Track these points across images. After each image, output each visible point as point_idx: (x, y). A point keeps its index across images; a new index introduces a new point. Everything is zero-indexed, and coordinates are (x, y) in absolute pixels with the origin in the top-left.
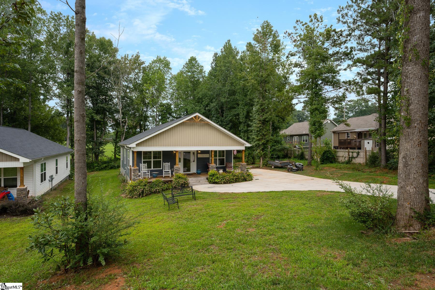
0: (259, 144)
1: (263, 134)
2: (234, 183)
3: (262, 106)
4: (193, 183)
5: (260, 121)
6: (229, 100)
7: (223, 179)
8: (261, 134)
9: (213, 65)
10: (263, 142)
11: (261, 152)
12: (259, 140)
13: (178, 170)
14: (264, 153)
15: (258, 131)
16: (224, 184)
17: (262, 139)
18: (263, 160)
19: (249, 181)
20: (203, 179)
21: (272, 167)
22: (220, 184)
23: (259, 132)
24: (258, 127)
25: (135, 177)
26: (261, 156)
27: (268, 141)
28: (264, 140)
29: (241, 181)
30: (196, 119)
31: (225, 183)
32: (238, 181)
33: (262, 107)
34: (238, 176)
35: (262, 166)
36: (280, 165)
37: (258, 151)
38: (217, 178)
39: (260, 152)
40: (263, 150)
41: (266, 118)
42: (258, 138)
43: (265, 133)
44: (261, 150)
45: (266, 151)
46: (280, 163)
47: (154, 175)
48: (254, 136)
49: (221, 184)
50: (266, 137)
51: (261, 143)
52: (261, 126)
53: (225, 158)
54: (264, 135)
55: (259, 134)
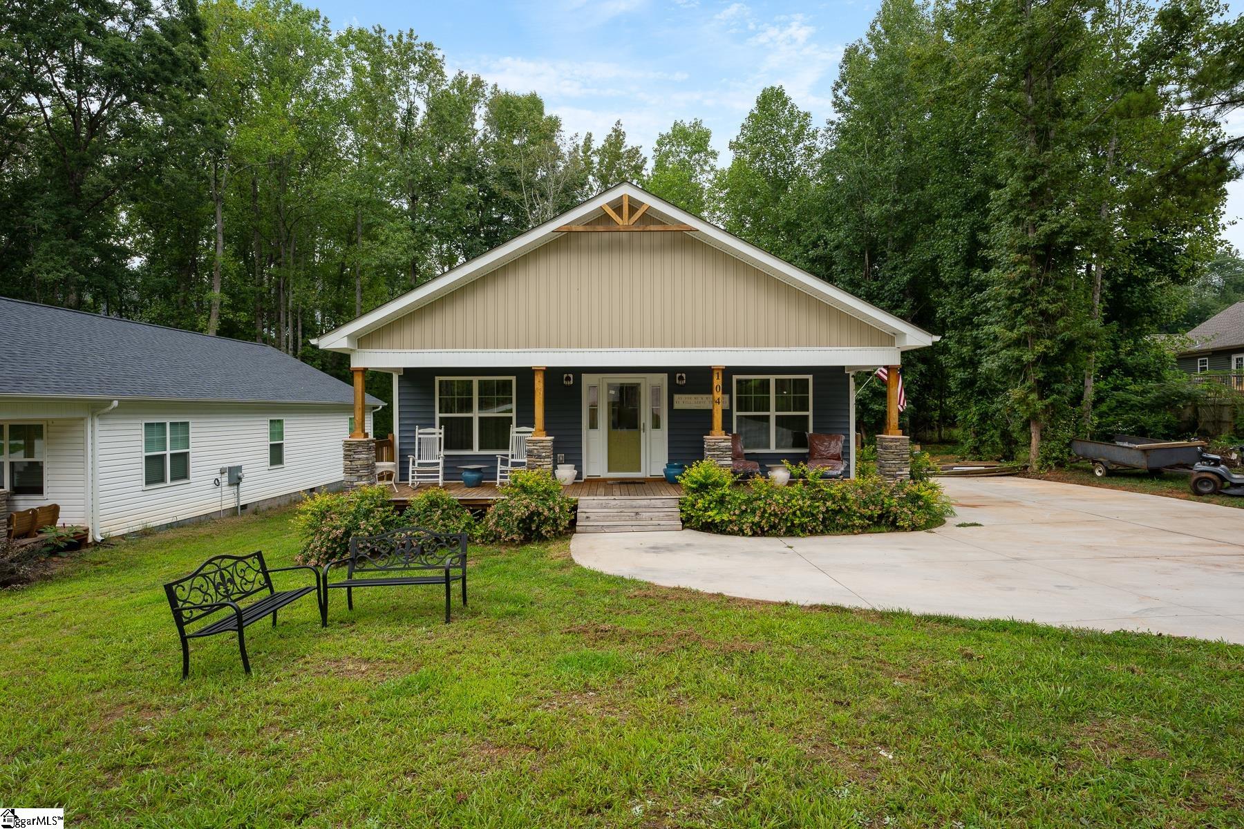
0: (1018, 360)
1: (1043, 313)
2: (813, 532)
3: (1033, 178)
4: (606, 518)
5: (1023, 249)
6: (899, 208)
7: (753, 512)
8: (1028, 311)
9: (840, 93)
10: (1040, 349)
11: (1033, 396)
12: (1020, 342)
13: (539, 457)
14: (1048, 401)
15: (1011, 299)
16: (755, 534)
17: (1037, 336)
18: (1043, 438)
19: (914, 528)
20: (658, 503)
21: (1092, 472)
22: (732, 533)
23: (1017, 306)
24: (1011, 283)
25: (353, 478)
26: (1034, 418)
27: (1070, 345)
28: (1048, 343)
29: (864, 530)
30: (620, 213)
31: (758, 531)
32: (845, 527)
33: (1034, 185)
34: (844, 499)
35: (1035, 467)
36: (1140, 462)
37: (1016, 393)
38: (721, 501)
39: (1022, 401)
40: (1043, 388)
41: (1054, 234)
42: (1014, 334)
43: (1053, 308)
44: (1031, 390)
45: (1059, 393)
46: (1144, 451)
47: (467, 475)
48: (996, 329)
49: (741, 532)
50: (1061, 323)
51: (1028, 357)
52: (1027, 275)
53: (810, 413)
54: (1049, 318)
55: (1018, 313)
